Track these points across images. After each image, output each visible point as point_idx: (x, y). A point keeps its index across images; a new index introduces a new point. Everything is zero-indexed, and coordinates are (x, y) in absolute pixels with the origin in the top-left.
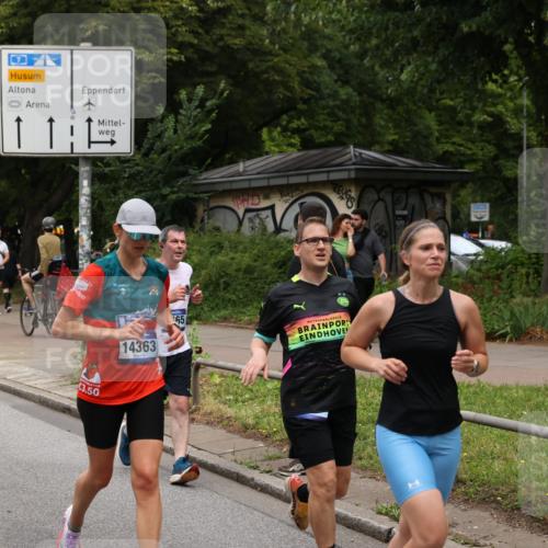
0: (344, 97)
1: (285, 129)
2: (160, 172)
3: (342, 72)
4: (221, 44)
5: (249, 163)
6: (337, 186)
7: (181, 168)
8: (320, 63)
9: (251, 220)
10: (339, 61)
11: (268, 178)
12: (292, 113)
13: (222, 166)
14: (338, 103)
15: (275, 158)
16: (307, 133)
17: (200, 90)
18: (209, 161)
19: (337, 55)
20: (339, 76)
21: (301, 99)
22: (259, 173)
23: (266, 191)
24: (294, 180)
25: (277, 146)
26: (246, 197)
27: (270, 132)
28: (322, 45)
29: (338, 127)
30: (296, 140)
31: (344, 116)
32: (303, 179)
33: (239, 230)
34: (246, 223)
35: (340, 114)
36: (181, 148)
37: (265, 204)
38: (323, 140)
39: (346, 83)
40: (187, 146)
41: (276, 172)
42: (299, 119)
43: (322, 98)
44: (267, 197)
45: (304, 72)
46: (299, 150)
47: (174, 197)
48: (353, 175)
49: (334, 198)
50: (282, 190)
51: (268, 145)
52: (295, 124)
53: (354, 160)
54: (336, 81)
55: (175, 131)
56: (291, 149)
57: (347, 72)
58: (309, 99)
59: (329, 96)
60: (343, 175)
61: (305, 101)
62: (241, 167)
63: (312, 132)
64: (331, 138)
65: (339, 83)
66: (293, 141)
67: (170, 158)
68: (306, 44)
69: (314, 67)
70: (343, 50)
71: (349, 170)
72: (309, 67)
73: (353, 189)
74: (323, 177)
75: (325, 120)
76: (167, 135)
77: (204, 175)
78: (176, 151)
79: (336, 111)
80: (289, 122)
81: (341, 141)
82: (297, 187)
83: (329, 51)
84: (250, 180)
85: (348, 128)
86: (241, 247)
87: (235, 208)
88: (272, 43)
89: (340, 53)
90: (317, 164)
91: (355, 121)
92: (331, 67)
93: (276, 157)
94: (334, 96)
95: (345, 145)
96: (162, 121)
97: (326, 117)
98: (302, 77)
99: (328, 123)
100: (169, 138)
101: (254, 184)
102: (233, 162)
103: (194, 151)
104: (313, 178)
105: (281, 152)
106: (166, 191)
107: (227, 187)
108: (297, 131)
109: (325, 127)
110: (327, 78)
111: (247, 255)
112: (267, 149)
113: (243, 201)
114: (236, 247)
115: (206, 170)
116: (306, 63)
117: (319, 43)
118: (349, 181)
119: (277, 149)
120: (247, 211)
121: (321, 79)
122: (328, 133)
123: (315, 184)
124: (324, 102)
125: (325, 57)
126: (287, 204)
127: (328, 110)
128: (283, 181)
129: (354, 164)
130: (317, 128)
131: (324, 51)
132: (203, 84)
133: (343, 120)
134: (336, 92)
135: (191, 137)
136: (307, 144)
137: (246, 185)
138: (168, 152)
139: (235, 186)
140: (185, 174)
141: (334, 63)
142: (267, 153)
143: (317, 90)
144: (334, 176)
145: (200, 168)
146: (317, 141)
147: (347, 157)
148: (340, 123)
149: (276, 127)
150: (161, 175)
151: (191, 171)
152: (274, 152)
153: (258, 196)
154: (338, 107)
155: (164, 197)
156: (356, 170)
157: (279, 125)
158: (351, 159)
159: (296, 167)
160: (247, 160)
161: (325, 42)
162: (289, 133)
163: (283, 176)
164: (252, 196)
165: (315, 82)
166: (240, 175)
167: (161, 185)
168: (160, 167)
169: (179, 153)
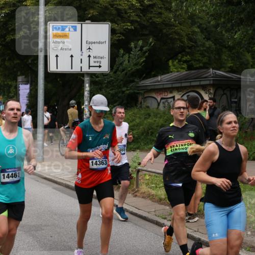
0: (208, 46)
1: (180, 61)
2: (122, 80)
3: (207, 34)
4: (150, 21)
5: (163, 76)
6: (204, 87)
7: (131, 79)
8: (197, 30)
9: (164, 103)
10: (206, 29)
11: (172, 84)
12: (184, 53)
13: (150, 77)
14: (205, 48)
16: (190, 63)
17: (140, 43)
19: (204, 26)
20: (205, 36)
21: (188, 46)
22: (167, 81)
23: (171, 90)
24: (184, 85)
25: (176, 68)
26: (161, 92)
27: (173, 62)
28: (198, 22)
29: (205, 60)
30: (185, 66)
31: (208, 55)
32: (188, 84)
33: (158, 108)
34: (161, 105)
35: (206, 54)
36: (131, 69)
37: (170, 95)
38: (198, 66)
39: (208, 39)
40: (134, 68)
41: (176, 81)
42: (186, 56)
44: (171, 92)
45: (189, 34)
46: (186, 71)
47: (128, 92)
48: (212, 82)
49: (203, 93)
50: (179, 89)
51: (172, 68)
52: (185, 58)
53: (212, 75)
54: (204, 38)
55: (129, 62)
56: (182, 70)
57: (209, 34)
58: (191, 47)
59: (201, 45)
60: (208, 82)
61: (190, 48)
62: (159, 78)
63: (193, 62)
64: (201, 65)
65: (206, 39)
66: (184, 66)
67: (126, 74)
68: (190, 21)
69: (194, 32)
70: (208, 24)
71: (210, 80)
72: (192, 32)
73: (211, 89)
74: (197, 83)
75: (198, 56)
76: (125, 63)
77: (142, 82)
78: (129, 71)
79: (204, 52)
80: (182, 57)
81: (206, 67)
82: (185, 88)
83: (201, 24)
84: (163, 84)
85: (209, 60)
86: (159, 116)
87: (156, 97)
88: (175, 21)
89: (206, 25)
90: (195, 77)
91: (213, 57)
92: (202, 32)
93: (176, 74)
94: (203, 45)
95: (208, 68)
96: (122, 57)
98: (188, 36)
99: (200, 58)
100: (126, 65)
101: (165, 86)
102: (155, 76)
103: (137, 70)
104: (193, 84)
105: (178, 72)
106: (124, 89)
107: (153, 87)
108: (185, 62)
109: (199, 60)
110: (200, 37)
111: (162, 119)
112: (171, 70)
113: (160, 94)
114: (156, 116)
115: (143, 79)
116: (190, 30)
117: (196, 20)
118: (210, 85)
119: (176, 70)
120: (162, 99)
121: (197, 37)
122: (200, 63)
123: (194, 86)
124: (198, 49)
125: (199, 27)
126: (181, 96)
127: (199, 53)
128: (178, 85)
129: (212, 77)
130: (195, 60)
131: (199, 24)
132: (142, 39)
133: (208, 57)
134: (204, 43)
135: (136, 64)
136: (190, 68)
137: (161, 87)
138: (125, 71)
139: (156, 87)
140: (133, 81)
141: (203, 30)
142: (171, 72)
143: (196, 42)
144: (203, 83)
145: (140, 79)
146: (195, 66)
147: (209, 73)
148: (205, 58)
149: (175, 60)
150: (121, 82)
151: (136, 80)
152: (174, 71)
153: (167, 92)
154: (205, 50)
155: (123, 92)
156: (213, 80)
157: (177, 59)
158: (210, 75)
159: (185, 78)
160: (162, 75)
161: (199, 20)
162: (182, 63)
163: (179, 83)
164: (164, 92)
165: (194, 39)
166: (159, 82)
167: (122, 87)
168: (122, 78)
169: (131, 72)
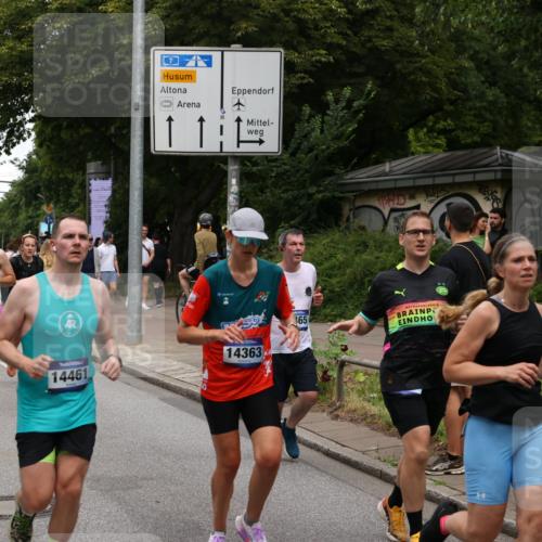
0: (491, 98)
1: (431, 130)
2: (307, 171)
3: (489, 73)
4: (369, 45)
5: (394, 163)
6: (483, 187)
7: (328, 168)
8: (467, 64)
9: (396, 220)
10: (487, 63)
11: (414, 179)
12: (439, 114)
13: (367, 166)
14: (485, 104)
15: (420, 159)
16: (453, 134)
17: (347, 91)
18: (355, 160)
19: (485, 56)
20: (486, 77)
21: (448, 99)
22: (404, 174)
23: (412, 192)
24: (439, 181)
25: (422, 146)
26: (391, 197)
27: (416, 133)
28: (471, 47)
29: (485, 128)
30: (442, 141)
31: (492, 118)
32: (449, 180)
33: (383, 230)
34: (391, 223)
35: (488, 115)
36: (328, 148)
37: (411, 203)
38: (469, 141)
39: (493, 84)
40: (334, 146)
41: (424, 172)
42: (445, 120)
43: (468, 99)
44: (412, 197)
45: (452, 73)
46: (445, 151)
47: (320, 196)
48: (499, 176)
49: (480, 199)
50: (428, 190)
51: (414, 146)
52: (441, 125)
53: (500, 161)
54: (483, 82)
55: (322, 131)
56: (436, 150)
57: (494, 74)
58: (456, 100)
59: (476, 97)
60: (490, 176)
61: (452, 103)
62: (387, 167)
63: (459, 133)
64: (477, 138)
65: (487, 84)
66: (439, 142)
67: (316, 157)
68: (454, 45)
69: (461, 69)
70: (491, 52)
71: (495, 171)
72: (456, 69)
73: (499, 190)
74: (469, 178)
75: (471, 121)
76: (313, 134)
77: (350, 176)
78: (323, 151)
79: (483, 112)
80: (435, 123)
81: (487, 142)
82: (443, 187)
83: (477, 52)
84: (396, 180)
85: (494, 129)
86: (386, 247)
87: (381, 208)
88: (422, 45)
89: (488, 54)
90: (463, 164)
91: (502, 122)
92: (479, 68)
93: (423, 158)
94: (482, 96)
95: (491, 146)
96: (308, 121)
97: (472, 118)
98: (448, 78)
99: (475, 124)
100: (316, 138)
101: (400, 184)
102: (378, 162)
103: (341, 151)
104: (458, 179)
105: (426, 153)
106: (312, 190)
107: (373, 187)
108: (444, 132)
109: (471, 129)
110: (474, 80)
111: (392, 254)
112: (413, 149)
113: (389, 200)
114: (380, 247)
115: (353, 169)
116: (453, 65)
117: (467, 44)
118: (495, 181)
119: (422, 150)
120: (393, 210)
121: (469, 80)
122: (475, 134)
123: (461, 185)
124: (471, 104)
125: (472, 58)
126: (433, 205)
127: (472, 113)
128: (429, 181)
129: (500, 165)
130: (464, 129)
131: (472, 52)
132: (350, 85)
133: (491, 121)
134: (483, 93)
135: (337, 138)
136: (453, 145)
137: (391, 185)
138: (315, 152)
139: (381, 186)
140: (331, 173)
141: (482, 64)
142: (413, 154)
143: (465, 91)
144: (479, 177)
145: (346, 166)
146: (463, 142)
147: (494, 158)
148: (486, 124)
149: (422, 128)
150: (306, 175)
151: (337, 171)
152: (420, 152)
153: (403, 196)
154: (485, 108)
155: (310, 196)
156: (503, 171)
157: (425, 125)
158: (497, 160)
159: (442, 168)
160: (394, 159)
161: (473, 44)
162: (435, 134)
163: (429, 177)
164: (398, 196)
165: (462, 83)
166: (387, 175)
167: (307, 184)
168: (307, 167)
169: (326, 154)
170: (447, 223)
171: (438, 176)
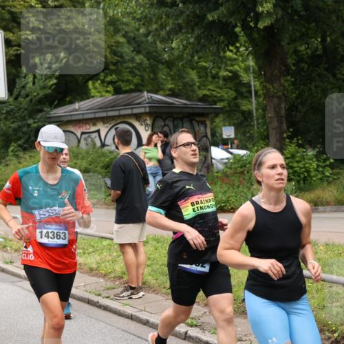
0: (138, 61)
1: (103, 82)
2: (26, 109)
3: (136, 46)
5: (81, 103)
6: (138, 117)
7: (39, 107)
8: (122, 40)
9: (85, 139)
10: (134, 39)
11: (95, 113)
12: (107, 71)
13: (64, 105)
14: (135, 65)
15: (96, 100)
16: (117, 84)
18: (56, 102)
19: (132, 35)
20: (135, 48)
21: (112, 62)
22: (88, 110)
23: (94, 121)
24: (111, 114)
25: (98, 92)
26: (81, 125)
27: (94, 84)
28: (123, 29)
29: (136, 80)
30: (110, 88)
31: (139, 73)
32: (116, 113)
33: (78, 146)
34: (82, 141)
35: (137, 72)
36: (38, 94)
37: (93, 129)
38: (127, 88)
39: (139, 52)
40: (42, 93)
41: (100, 108)
42: (111, 75)
43: (125, 62)
44: (94, 125)
45: (112, 46)
46: (113, 95)
47: (35, 125)
48: (147, 110)
49: (137, 124)
50: (104, 120)
51: (93, 92)
52: (109, 78)
53: (147, 101)
54: (133, 51)
55: (34, 83)
56: (107, 94)
57: (139, 46)
58: (116, 63)
59: (129, 60)
60: (142, 110)
61: (114, 64)
62: (76, 106)
63: (120, 83)
64: (132, 87)
65: (135, 53)
66: (109, 89)
67: (31, 100)
68: (112, 28)
69: (118, 43)
70: (136, 32)
71: (145, 107)
72: (115, 43)
73: (148, 119)
74: (129, 112)
75: (127, 76)
76: (28, 86)
77: (54, 111)
78: (35, 96)
79: (134, 70)
80: (105, 77)
81: (138, 89)
82: (113, 118)
83: (127, 32)
84: (83, 114)
85: (142, 80)
86: (80, 156)
87: (76, 132)
89: (134, 34)
90: (124, 103)
91: (146, 76)
92: (129, 42)
93: (99, 99)
94: (132, 60)
95: (141, 91)
96: (25, 77)
97: (128, 74)
98: (110, 48)
99: (130, 78)
100: (30, 88)
101: (86, 117)
102: (71, 102)
103: (46, 96)
104: (123, 112)
105: (101, 96)
106: (30, 121)
107: (69, 118)
108: (111, 83)
109: (128, 81)
110: (127, 50)
111: (85, 161)
112: (92, 94)
113: (80, 127)
114: (77, 156)
115: (56, 107)
116: (113, 41)
117: (120, 27)
118: (145, 113)
119: (98, 94)
120: (83, 133)
121: (123, 50)
122: (130, 84)
123: (124, 116)
124: (126, 65)
125: (124, 36)
126: (108, 129)
127: (128, 70)
128: (104, 114)
129: (148, 103)
130: (123, 81)
131: (124, 32)
133: (140, 75)
134: (133, 58)
135: (44, 88)
136: (118, 91)
137: (81, 117)
138: (30, 97)
139: (74, 118)
140: (41, 111)
141: (131, 40)
142: (93, 97)
143: (122, 57)
144: (136, 111)
145: (51, 107)
146: (124, 89)
147: (143, 99)
148: (137, 77)
149: (97, 80)
150: (26, 112)
151: (45, 109)
152: (97, 96)
153: (89, 124)
154: (134, 67)
155: (29, 125)
156: (149, 107)
157: (99, 79)
158: (145, 100)
159: (113, 106)
160: (81, 101)
161: (124, 27)
162: (106, 84)
163: (104, 111)
164: (86, 124)
165: (119, 52)
166: (77, 111)
167: (27, 118)
168: (26, 107)
169: (37, 98)
170: (116, 140)
171: (109, 111)
